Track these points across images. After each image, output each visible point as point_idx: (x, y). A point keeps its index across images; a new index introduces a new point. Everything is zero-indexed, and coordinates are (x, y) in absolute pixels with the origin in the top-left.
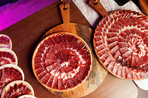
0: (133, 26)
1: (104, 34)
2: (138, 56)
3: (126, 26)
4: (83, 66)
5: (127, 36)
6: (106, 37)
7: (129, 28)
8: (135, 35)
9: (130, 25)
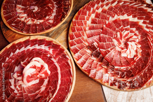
0: (138, 19)
1: (94, 12)
2: (120, 53)
3: (127, 15)
4: (47, 24)
5: (122, 26)
6: (93, 16)
7: (131, 19)
8: (134, 29)
9: (134, 17)
